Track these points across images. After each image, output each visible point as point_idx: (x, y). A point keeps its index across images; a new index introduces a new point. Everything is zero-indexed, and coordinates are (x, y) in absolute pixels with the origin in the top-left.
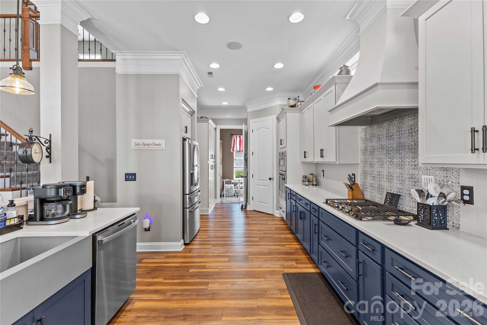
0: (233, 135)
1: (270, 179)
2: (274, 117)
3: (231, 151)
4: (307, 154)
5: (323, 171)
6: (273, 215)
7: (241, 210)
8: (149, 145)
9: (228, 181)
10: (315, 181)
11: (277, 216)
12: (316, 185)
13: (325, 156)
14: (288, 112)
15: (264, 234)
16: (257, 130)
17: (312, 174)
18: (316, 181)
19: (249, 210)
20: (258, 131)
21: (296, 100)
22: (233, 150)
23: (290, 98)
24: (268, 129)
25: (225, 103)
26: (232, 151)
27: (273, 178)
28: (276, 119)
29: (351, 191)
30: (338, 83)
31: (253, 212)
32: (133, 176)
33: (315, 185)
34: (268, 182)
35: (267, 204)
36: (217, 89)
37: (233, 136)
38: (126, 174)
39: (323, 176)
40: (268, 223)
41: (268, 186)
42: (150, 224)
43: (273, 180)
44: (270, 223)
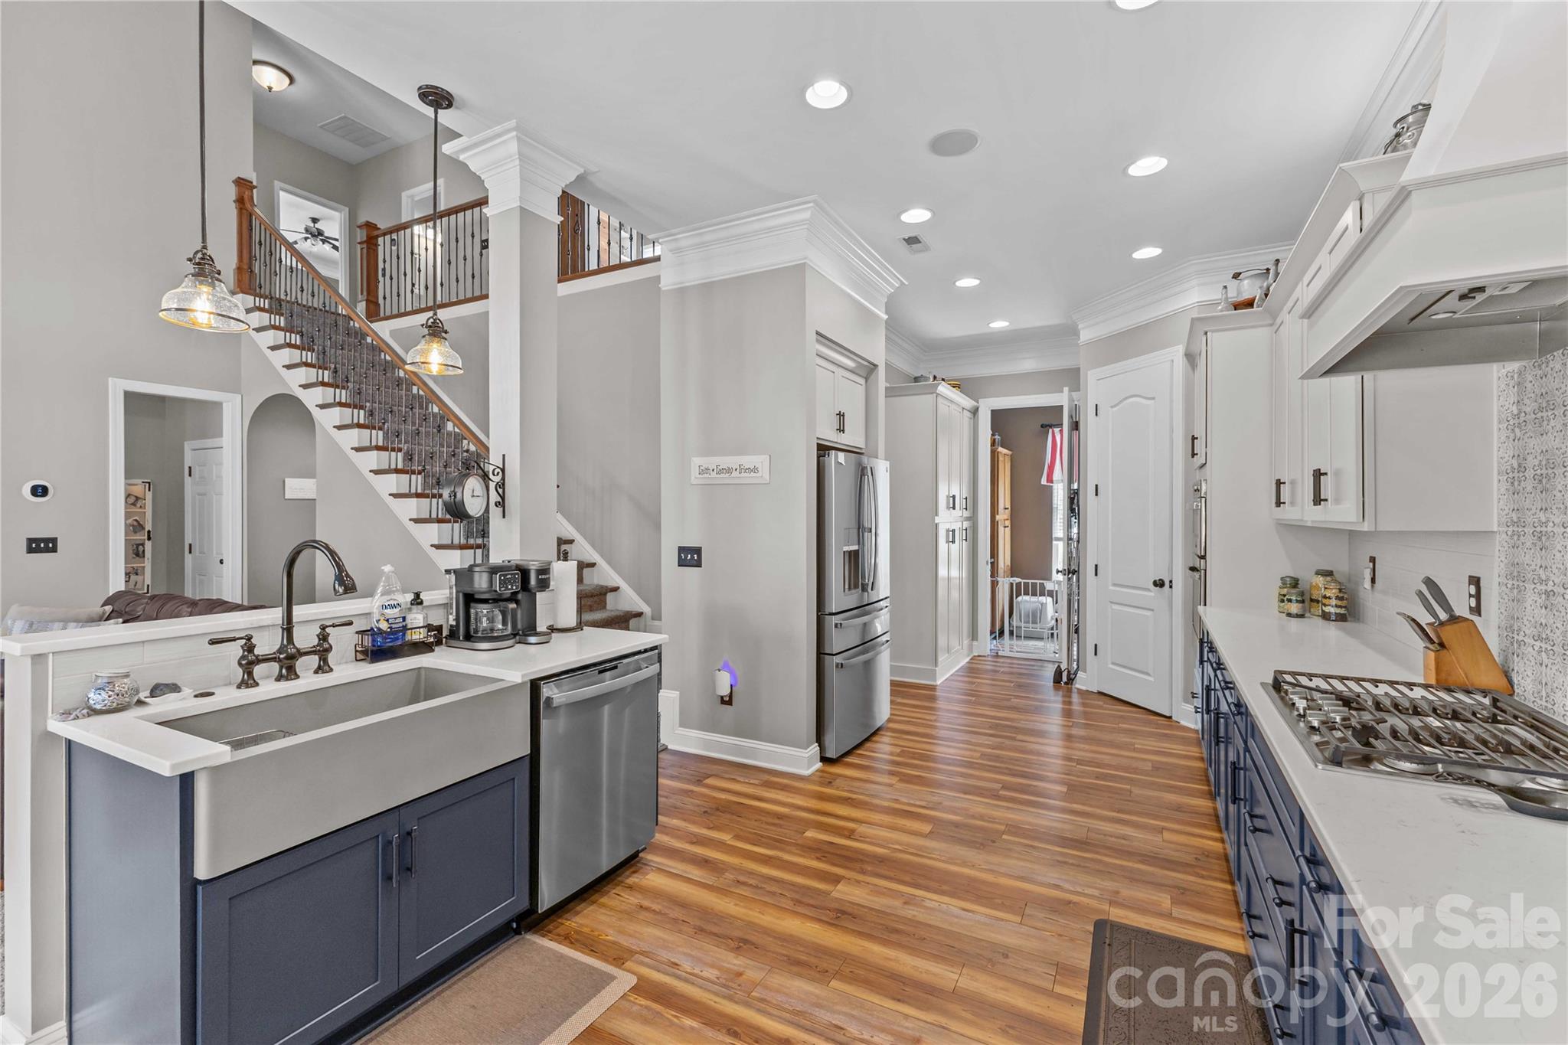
0: (1051, 426)
1: (1159, 584)
2: (1177, 353)
3: (1042, 483)
4: (1285, 491)
5: (1373, 560)
6: (1170, 717)
7: (1052, 684)
8: (729, 471)
9: (1016, 584)
10: (1334, 602)
11: (1183, 723)
12: (1341, 618)
13: (1329, 500)
14: (1213, 331)
15: (1097, 778)
16: (1112, 407)
17: (1328, 574)
18: (1339, 603)
19: (1084, 688)
20: (1114, 409)
21: (1268, 278)
22: (1050, 479)
23: (1241, 273)
24: (1153, 398)
25: (999, 325)
26: (1045, 483)
27: (1171, 582)
28: (1185, 359)
29: (1432, 650)
30: (1374, 192)
31: (1096, 696)
32: (695, 555)
33: (1333, 618)
34: (1152, 594)
35: (1148, 674)
36: (954, 283)
37: (1050, 430)
38: (681, 550)
39: (1373, 581)
40: (1134, 744)
41: (1153, 610)
42: (731, 686)
43: (1171, 587)
44: (1139, 744)
